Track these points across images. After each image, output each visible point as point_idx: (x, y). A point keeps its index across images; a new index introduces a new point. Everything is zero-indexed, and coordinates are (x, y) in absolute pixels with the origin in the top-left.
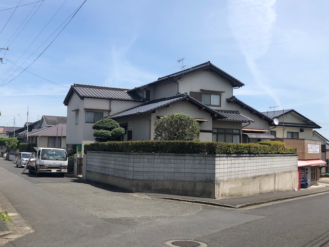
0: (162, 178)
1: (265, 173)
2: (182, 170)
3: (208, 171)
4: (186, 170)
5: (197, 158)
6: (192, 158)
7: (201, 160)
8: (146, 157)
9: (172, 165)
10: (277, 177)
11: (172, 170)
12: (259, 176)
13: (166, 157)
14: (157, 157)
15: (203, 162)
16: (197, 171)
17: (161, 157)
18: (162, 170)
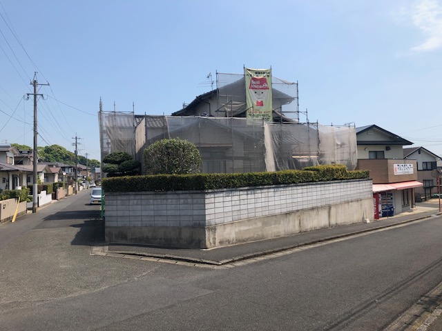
0: (139, 224)
1: (310, 206)
2: (164, 212)
3: (196, 212)
4: (169, 213)
5: (181, 196)
6: (176, 196)
7: (187, 199)
8: (119, 198)
9: (152, 207)
10: (333, 210)
11: (152, 213)
12: (298, 211)
13: (143, 197)
14: (132, 197)
15: (190, 201)
16: (183, 213)
17: (138, 197)
18: (139, 213)
